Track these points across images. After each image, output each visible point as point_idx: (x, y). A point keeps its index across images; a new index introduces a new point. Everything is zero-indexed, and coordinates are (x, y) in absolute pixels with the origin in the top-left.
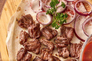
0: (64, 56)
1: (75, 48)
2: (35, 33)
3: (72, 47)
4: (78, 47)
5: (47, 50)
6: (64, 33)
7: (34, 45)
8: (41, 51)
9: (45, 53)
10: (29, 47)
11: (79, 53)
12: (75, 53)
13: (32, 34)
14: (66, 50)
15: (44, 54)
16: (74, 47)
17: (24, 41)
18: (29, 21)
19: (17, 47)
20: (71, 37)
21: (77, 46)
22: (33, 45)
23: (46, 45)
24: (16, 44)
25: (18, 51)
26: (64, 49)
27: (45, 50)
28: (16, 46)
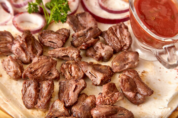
0: (105, 54)
1: (113, 34)
2: (30, 48)
3: (108, 35)
4: (118, 30)
5: (70, 62)
6: (80, 26)
7: (43, 65)
8: (63, 68)
9: (71, 68)
10: (37, 73)
11: (125, 39)
12: (120, 42)
13: (26, 55)
14: (102, 45)
15: (71, 70)
16: (111, 34)
17: (20, 71)
18: (4, 39)
19: (13, 91)
20: (94, 24)
21: (116, 30)
22: (41, 64)
23: (64, 54)
24: (6, 86)
25: (22, 91)
26: (98, 45)
27: (69, 64)
28: (9, 89)
